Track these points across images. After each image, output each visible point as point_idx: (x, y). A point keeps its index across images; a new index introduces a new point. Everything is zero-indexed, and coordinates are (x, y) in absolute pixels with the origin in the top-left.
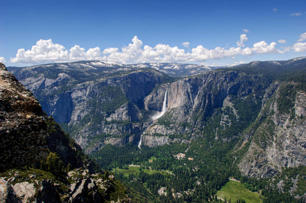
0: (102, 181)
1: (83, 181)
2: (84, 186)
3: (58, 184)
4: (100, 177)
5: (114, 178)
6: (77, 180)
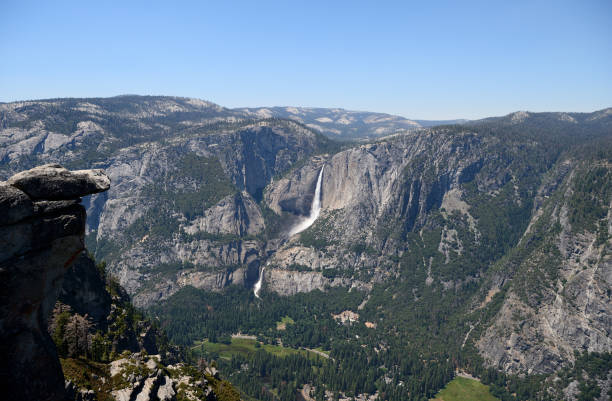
0: (191, 381)
3: (91, 391)
5: (217, 376)
6: (135, 381)
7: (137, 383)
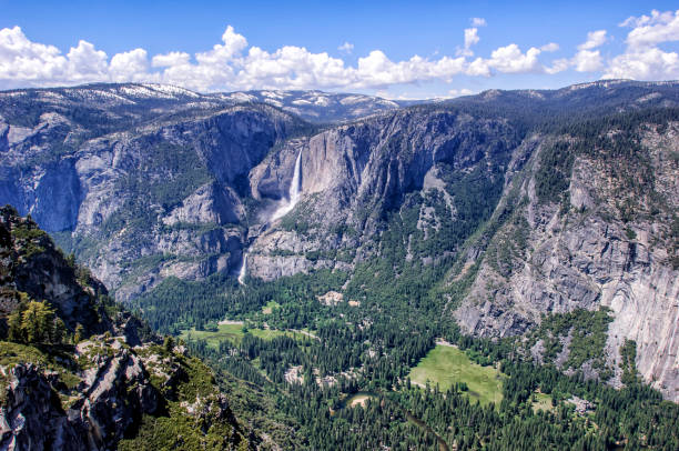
0: (160, 359)
1: (115, 363)
2: (116, 373)
3: (55, 373)
4: (153, 351)
5: (185, 353)
6: (100, 361)
7: (103, 363)
